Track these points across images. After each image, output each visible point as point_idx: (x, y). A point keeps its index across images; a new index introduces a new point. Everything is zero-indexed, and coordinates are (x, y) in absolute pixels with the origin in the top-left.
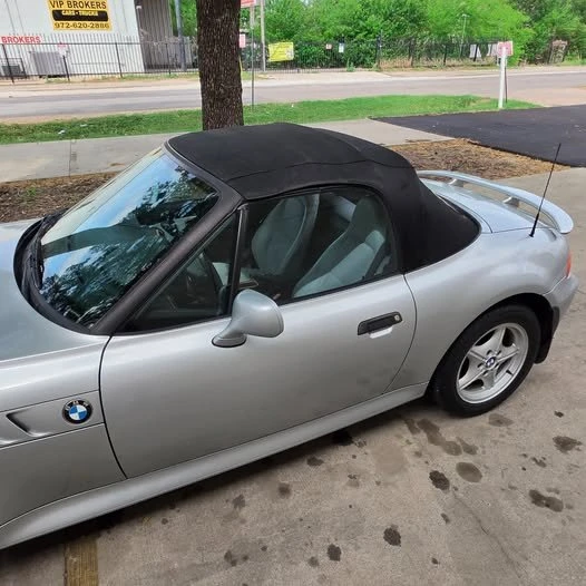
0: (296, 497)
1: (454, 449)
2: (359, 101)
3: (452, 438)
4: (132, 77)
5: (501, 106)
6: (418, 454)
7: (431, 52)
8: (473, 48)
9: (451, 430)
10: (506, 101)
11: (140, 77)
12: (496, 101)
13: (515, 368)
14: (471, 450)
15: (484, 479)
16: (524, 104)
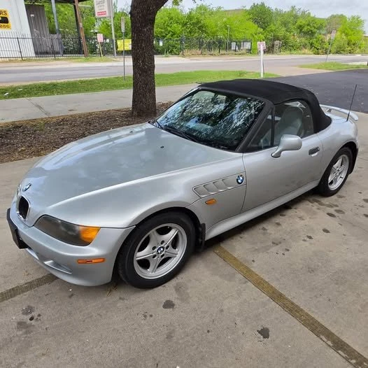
0: (284, 226)
1: (330, 206)
2: (184, 74)
3: (327, 203)
4: (29, 59)
5: (262, 76)
6: (318, 209)
7: (210, 46)
8: (234, 44)
9: (326, 201)
10: (264, 73)
11: (35, 60)
12: (259, 74)
13: (343, 175)
14: (337, 206)
15: (346, 213)
16: (274, 75)
